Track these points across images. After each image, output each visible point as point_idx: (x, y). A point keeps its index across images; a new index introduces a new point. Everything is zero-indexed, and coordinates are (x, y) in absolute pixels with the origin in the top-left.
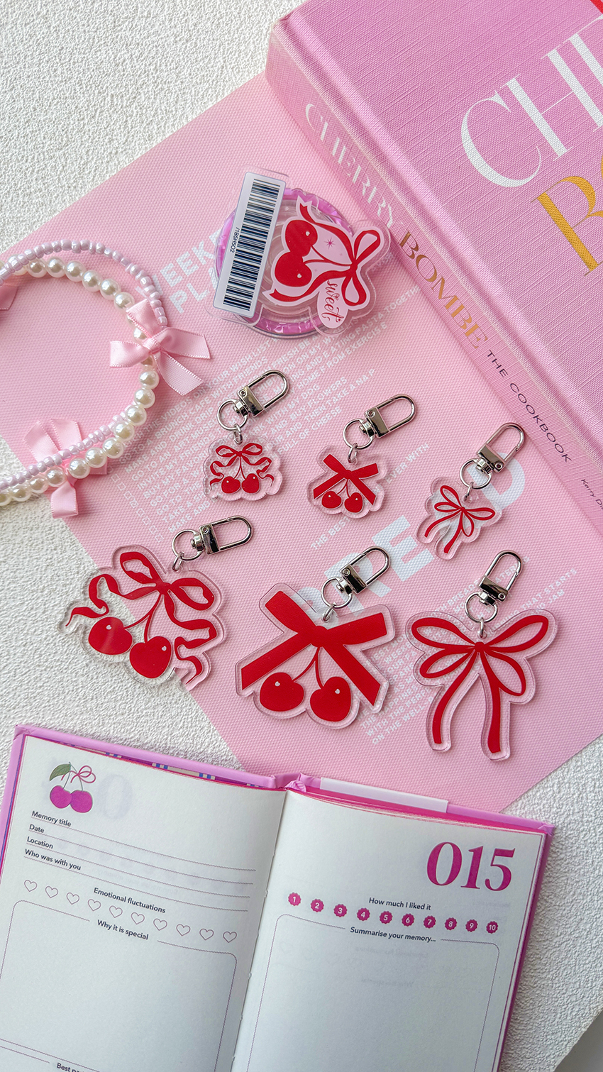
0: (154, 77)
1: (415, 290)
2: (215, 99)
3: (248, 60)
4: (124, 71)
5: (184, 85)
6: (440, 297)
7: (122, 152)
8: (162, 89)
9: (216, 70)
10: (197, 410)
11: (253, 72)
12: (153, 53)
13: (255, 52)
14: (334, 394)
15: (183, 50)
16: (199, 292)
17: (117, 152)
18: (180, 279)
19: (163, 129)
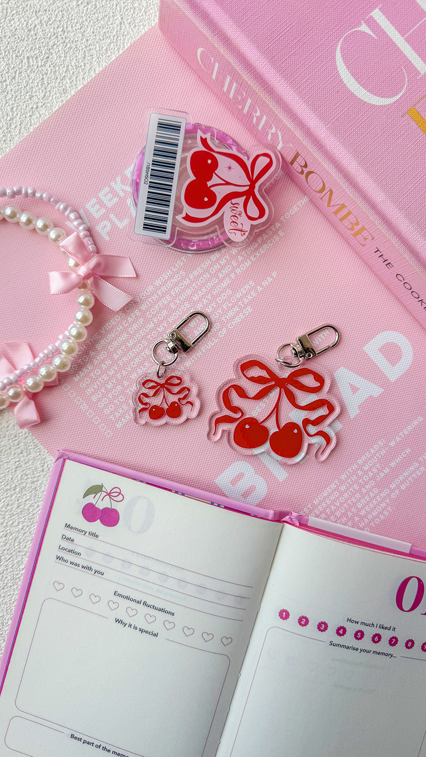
0: (62, 38)
1: (305, 200)
2: (117, 52)
3: (142, 15)
4: (36, 35)
5: (89, 43)
6: (329, 205)
7: (42, 106)
8: (71, 48)
9: (115, 27)
10: (130, 322)
11: (147, 25)
12: (59, 17)
13: (148, 8)
14: (245, 296)
15: (85, 12)
16: (121, 220)
17: (37, 107)
18: (103, 211)
19: (75, 82)
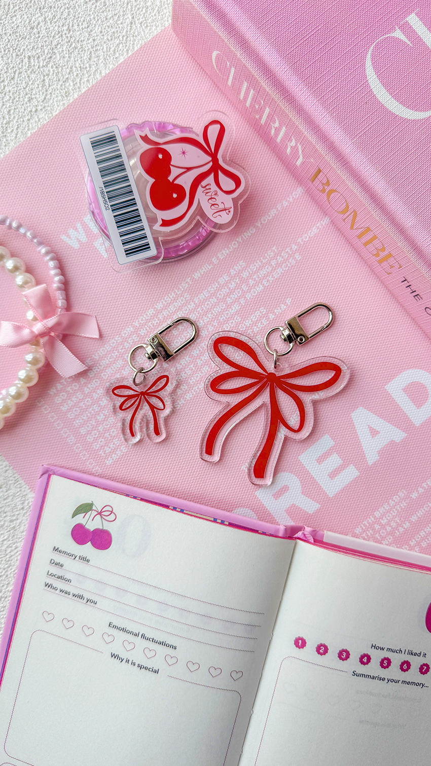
0: (67, 37)
1: (326, 221)
2: (125, 54)
3: (155, 15)
4: (39, 33)
5: (96, 43)
6: (352, 228)
7: (41, 110)
8: (76, 48)
9: (125, 26)
10: (127, 347)
11: (160, 26)
12: (65, 15)
13: (161, 7)
14: (255, 324)
15: (93, 9)
17: (36, 110)
19: (79, 85)
